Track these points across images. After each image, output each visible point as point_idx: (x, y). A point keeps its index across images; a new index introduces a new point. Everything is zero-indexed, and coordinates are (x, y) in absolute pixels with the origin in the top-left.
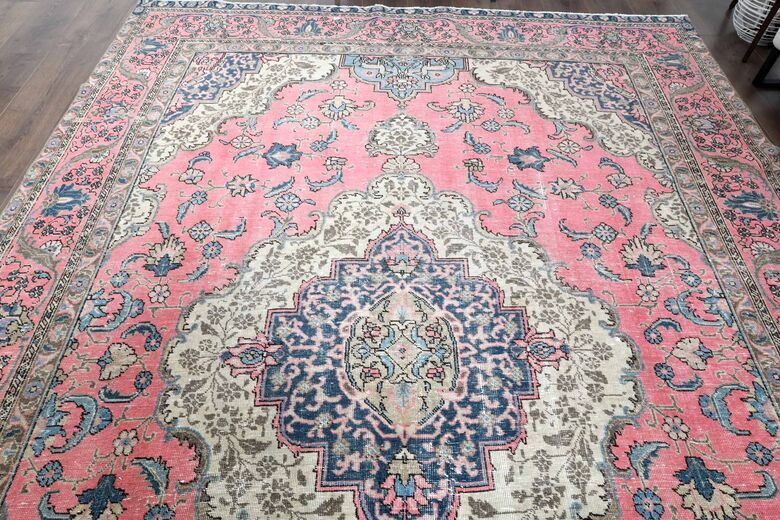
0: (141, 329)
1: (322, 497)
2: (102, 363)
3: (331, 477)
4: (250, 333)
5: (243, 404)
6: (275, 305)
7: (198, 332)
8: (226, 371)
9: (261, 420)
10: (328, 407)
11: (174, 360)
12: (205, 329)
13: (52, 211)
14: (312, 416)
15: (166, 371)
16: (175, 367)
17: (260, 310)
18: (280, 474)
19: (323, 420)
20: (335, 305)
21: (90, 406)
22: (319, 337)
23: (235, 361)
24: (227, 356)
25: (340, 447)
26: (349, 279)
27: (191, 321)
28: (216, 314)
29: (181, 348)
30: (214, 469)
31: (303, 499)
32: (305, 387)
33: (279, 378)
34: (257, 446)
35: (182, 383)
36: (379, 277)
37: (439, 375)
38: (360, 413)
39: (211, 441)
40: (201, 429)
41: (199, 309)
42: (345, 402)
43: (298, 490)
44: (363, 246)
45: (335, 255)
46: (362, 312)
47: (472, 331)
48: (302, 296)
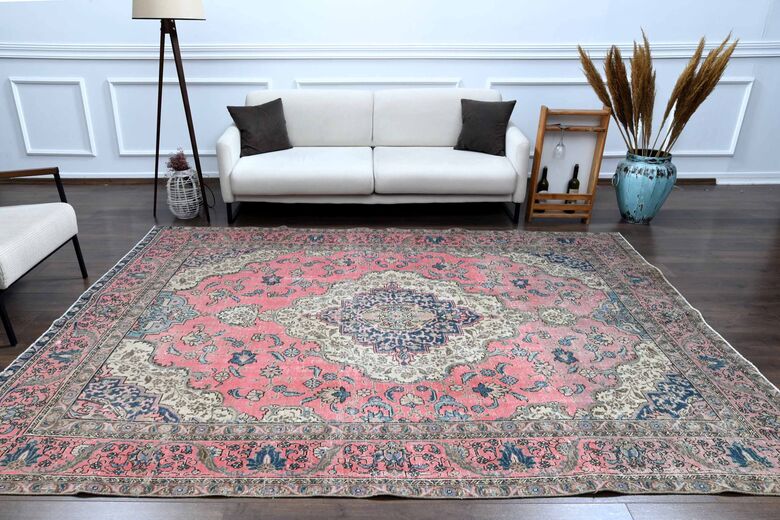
0: (389, 395)
1: (466, 334)
2: (413, 405)
3: (457, 332)
4: (389, 359)
5: (429, 356)
6: (371, 351)
7: (390, 375)
8: (412, 363)
9: (436, 351)
10: (427, 334)
11: (407, 380)
12: (388, 373)
13: (279, 464)
14: (432, 338)
15: (416, 382)
16: (414, 378)
17: (376, 356)
18: (459, 344)
19: (433, 335)
20: (371, 334)
21: (440, 404)
22: (391, 338)
23: (407, 361)
24: (404, 364)
25: (444, 330)
26: (354, 330)
27: (383, 378)
28: (377, 370)
29: (402, 379)
30: (462, 361)
31: (467, 338)
32: (418, 340)
33: (414, 347)
34: (449, 351)
35: (421, 376)
36: (352, 322)
37: (407, 309)
38: (428, 326)
39: (449, 364)
40: (444, 367)
41: (375, 375)
42: (424, 330)
43: (464, 339)
44: (331, 327)
45: (337, 334)
46: (375, 326)
47: (384, 301)
48: (365, 344)
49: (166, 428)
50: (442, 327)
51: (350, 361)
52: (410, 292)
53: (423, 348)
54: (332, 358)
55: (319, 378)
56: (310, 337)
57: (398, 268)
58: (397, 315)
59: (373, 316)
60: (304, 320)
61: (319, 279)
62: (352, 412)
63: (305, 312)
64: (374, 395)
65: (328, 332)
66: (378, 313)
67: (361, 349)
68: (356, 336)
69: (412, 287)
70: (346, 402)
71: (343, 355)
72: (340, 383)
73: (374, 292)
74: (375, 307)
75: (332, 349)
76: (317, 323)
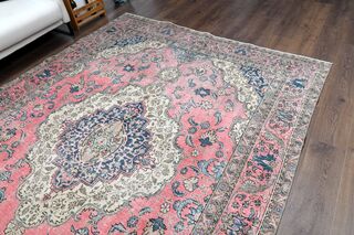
0: (178, 193)
1: (151, 118)
2: (196, 185)
3: (146, 121)
4: (141, 171)
5: (156, 149)
6: (126, 178)
7: (158, 181)
8: (156, 162)
9: (154, 142)
10: (134, 136)
11: (171, 174)
12: (155, 181)
14: (140, 137)
15: (175, 171)
16: (172, 170)
17: (132, 178)
18: (158, 127)
19: (138, 134)
20: (107, 167)
22: (121, 158)
23: (152, 164)
24: (153, 167)
25: (138, 127)
26: (94, 175)
27: (159, 187)
28: (148, 186)
29: (167, 178)
30: (173, 136)
31: (155, 120)
32: (136, 145)
33: (142, 151)
34: (160, 136)
35: (171, 164)
36: (84, 171)
37: (100, 131)
38: (128, 132)
39: (171, 143)
40: (172, 147)
41: (153, 191)
42: (129, 136)
43: (155, 122)
44: (77, 188)
45: (88, 189)
46: (102, 160)
47: (79, 138)
48: (115, 177)
50: (135, 125)
51: (126, 198)
52: (84, 119)
53: (147, 148)
54: (113, 208)
55: (129, 230)
56: (76, 209)
57: (52, 109)
58: (102, 141)
59: (89, 154)
60: (49, 202)
61: (10, 162)
62: (180, 227)
63: (41, 196)
64: (172, 203)
65: (79, 193)
66: (89, 150)
67: (117, 182)
68: (99, 177)
69: (81, 115)
70: (168, 226)
71: (116, 198)
72: (146, 218)
73: (63, 137)
74: (80, 148)
75: (102, 203)
76: (61, 195)
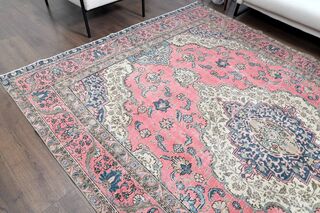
0: (212, 193)
1: (310, 185)
3: (305, 179)
4: (238, 164)
5: (266, 183)
6: (232, 151)
7: (226, 178)
8: (249, 180)
9: (275, 183)
11: (234, 191)
12: (227, 174)
13: (114, 187)
14: (281, 170)
15: (238, 196)
16: (239, 193)
17: (231, 156)
18: (297, 191)
19: (284, 168)
20: (244, 138)
22: (253, 150)
23: (247, 175)
24: (243, 176)
25: (296, 170)
26: (236, 128)
27: (220, 176)
28: (222, 167)
29: (230, 186)
31: (308, 190)
32: (269, 165)
33: (262, 168)
34: (283, 190)
35: (246, 194)
36: (240, 121)
37: (285, 135)
38: (287, 159)
40: (268, 201)
41: (217, 171)
42: (281, 159)
43: (305, 189)
44: (225, 116)
45: (223, 124)
46: (251, 134)
47: (275, 118)
48: (233, 143)
49: (93, 122)
50: (297, 166)
51: (213, 149)
52: (299, 122)
53: (267, 174)
54: (205, 139)
55: (185, 148)
56: (207, 115)
57: (308, 99)
58: (274, 135)
59: (257, 125)
60: (215, 101)
62: (180, 186)
63: (221, 96)
64: (203, 185)
65: (220, 118)
66: (262, 125)
67: (228, 143)
68: (233, 131)
69: (304, 120)
70: (182, 177)
71: (212, 142)
72: (193, 161)
73: (275, 107)
74: (264, 119)
75: (211, 132)
76: (220, 108)
